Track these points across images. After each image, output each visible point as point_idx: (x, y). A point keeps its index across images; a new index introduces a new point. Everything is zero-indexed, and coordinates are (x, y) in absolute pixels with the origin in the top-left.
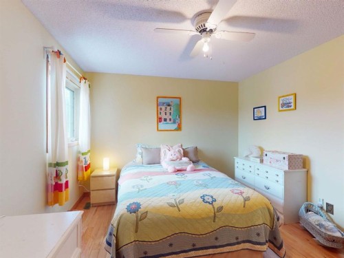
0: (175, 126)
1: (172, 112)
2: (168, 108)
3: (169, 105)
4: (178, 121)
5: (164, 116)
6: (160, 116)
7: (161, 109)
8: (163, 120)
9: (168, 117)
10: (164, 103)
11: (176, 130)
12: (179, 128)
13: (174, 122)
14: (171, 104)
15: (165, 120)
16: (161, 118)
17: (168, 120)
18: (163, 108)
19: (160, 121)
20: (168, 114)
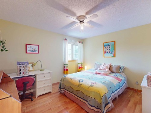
0: (112, 55)
1: (110, 48)
2: (109, 47)
3: (109, 46)
4: (114, 52)
5: (106, 51)
6: (105, 51)
7: (105, 48)
8: (106, 52)
9: (108, 51)
10: (106, 45)
11: (112, 57)
12: (114, 56)
13: (112, 53)
14: (110, 45)
15: (107, 52)
16: (105, 52)
17: (108, 52)
18: (106, 47)
19: (105, 53)
20: (109, 50)
